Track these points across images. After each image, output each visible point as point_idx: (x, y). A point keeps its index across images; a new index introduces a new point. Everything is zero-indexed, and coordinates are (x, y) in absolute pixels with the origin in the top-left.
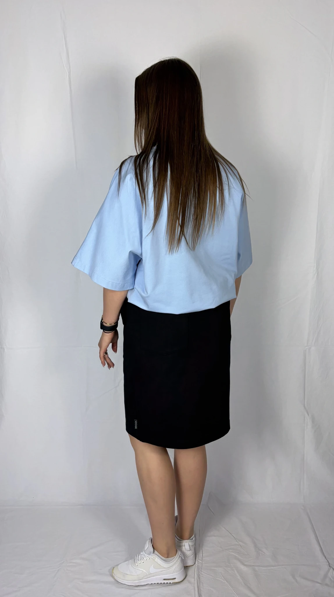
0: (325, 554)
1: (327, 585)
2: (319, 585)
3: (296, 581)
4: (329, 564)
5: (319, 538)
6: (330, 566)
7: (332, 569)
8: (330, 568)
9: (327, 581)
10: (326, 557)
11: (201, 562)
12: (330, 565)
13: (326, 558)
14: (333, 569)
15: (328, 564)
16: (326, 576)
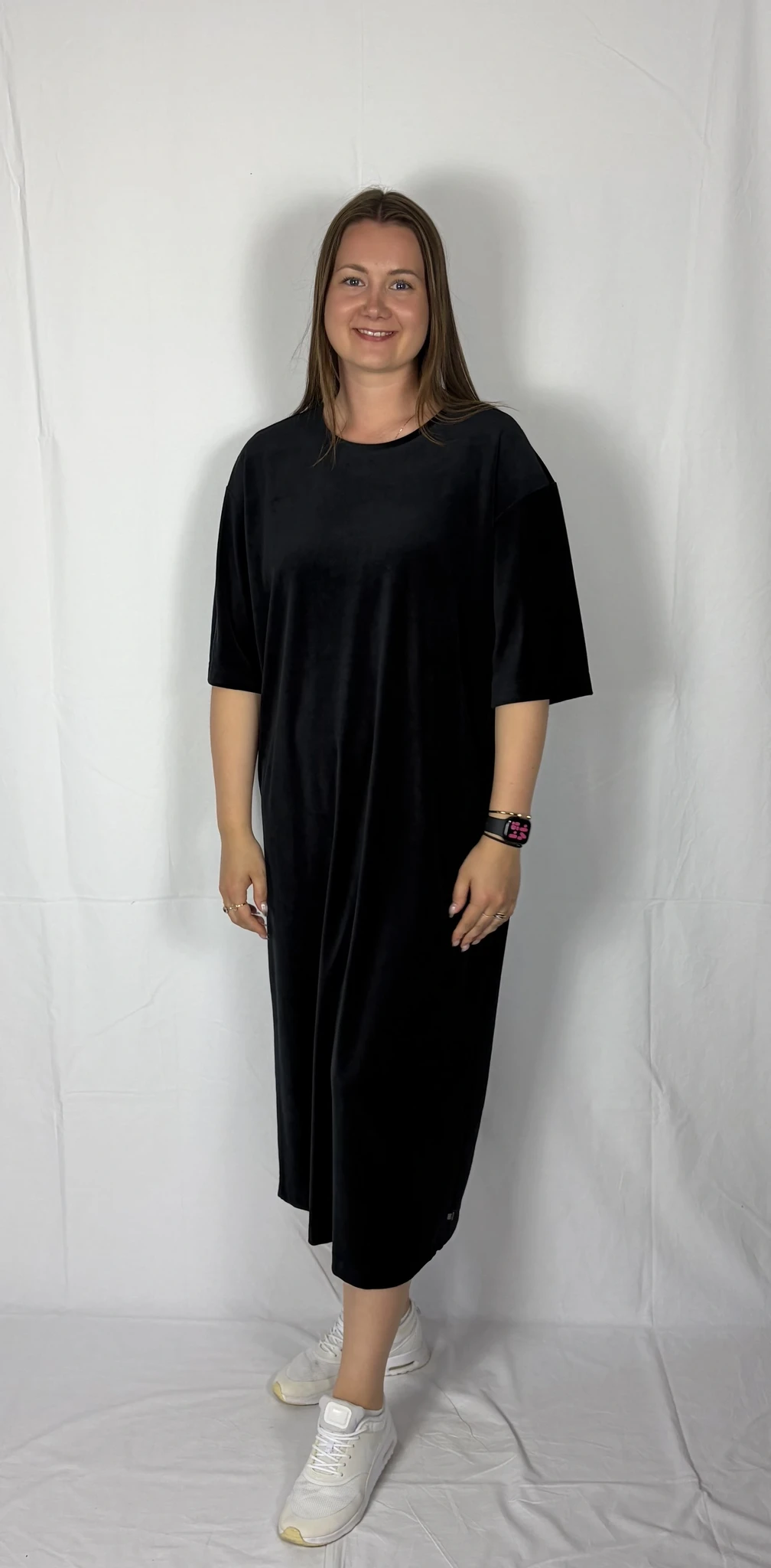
0: (692, 1457)
1: (687, 1535)
2: (665, 1534)
3: (607, 1523)
4: (700, 1481)
5: (680, 1416)
6: (701, 1488)
7: (705, 1493)
8: (698, 1490)
9: (691, 1527)
10: (693, 1464)
12: (703, 1485)
13: (692, 1466)
14: (709, 1495)
15: (696, 1480)
16: (686, 1513)
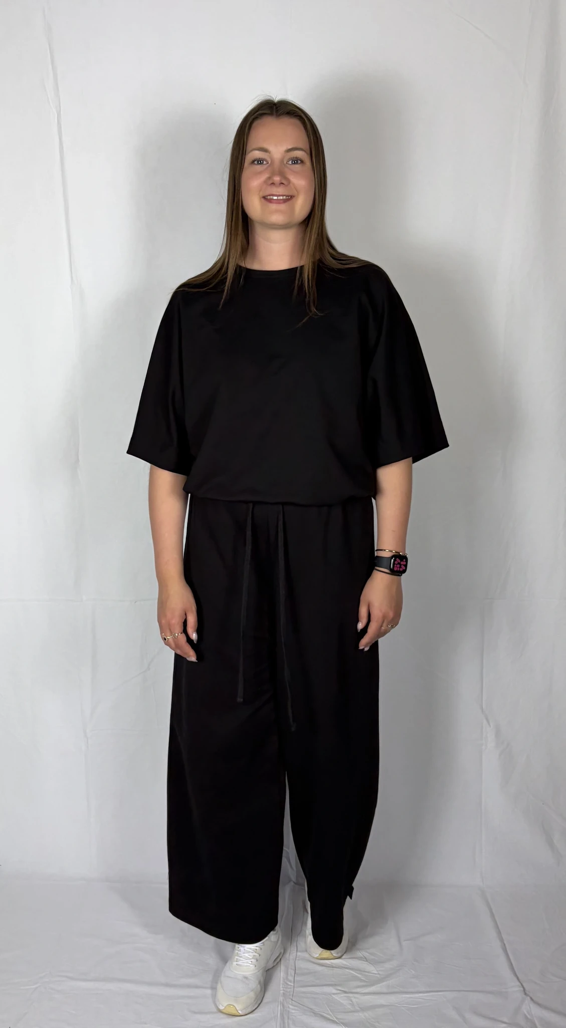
0: (517, 974)
2: (504, 1025)
3: (463, 1018)
4: (524, 989)
6: (525, 994)
10: (520, 978)
11: (293, 984)
12: (527, 992)
16: (517, 1011)
